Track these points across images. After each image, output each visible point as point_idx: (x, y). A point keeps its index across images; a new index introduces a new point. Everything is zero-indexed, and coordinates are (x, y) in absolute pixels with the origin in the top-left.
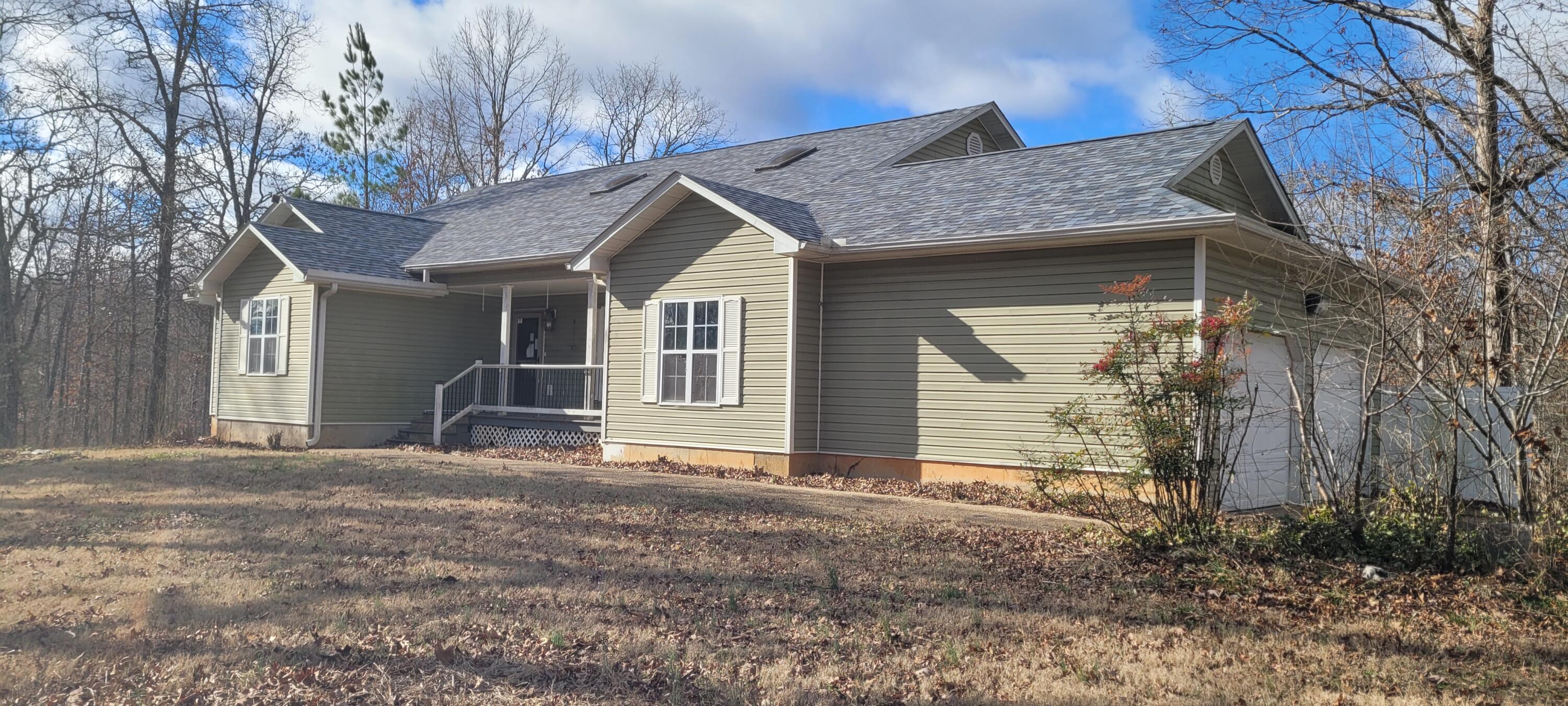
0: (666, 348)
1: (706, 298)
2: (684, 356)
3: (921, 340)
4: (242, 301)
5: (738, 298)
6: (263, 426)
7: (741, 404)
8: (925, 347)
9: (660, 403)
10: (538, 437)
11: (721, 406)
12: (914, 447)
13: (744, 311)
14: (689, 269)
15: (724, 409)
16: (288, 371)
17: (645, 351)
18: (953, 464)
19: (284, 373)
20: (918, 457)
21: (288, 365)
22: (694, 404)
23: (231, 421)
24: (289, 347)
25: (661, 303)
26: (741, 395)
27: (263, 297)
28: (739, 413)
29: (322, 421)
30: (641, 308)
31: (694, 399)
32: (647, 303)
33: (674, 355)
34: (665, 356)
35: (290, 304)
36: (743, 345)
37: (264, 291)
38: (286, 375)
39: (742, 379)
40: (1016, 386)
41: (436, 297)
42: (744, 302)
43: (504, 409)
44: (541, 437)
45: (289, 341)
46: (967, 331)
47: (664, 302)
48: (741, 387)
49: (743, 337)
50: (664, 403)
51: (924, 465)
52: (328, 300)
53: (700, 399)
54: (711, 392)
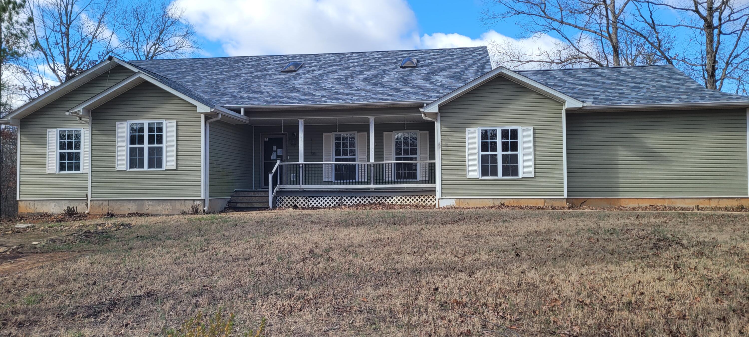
0: (483, 151)
1: (510, 127)
2: (496, 155)
3: (619, 147)
4: (117, 122)
5: (532, 128)
6: (150, 202)
7: (535, 177)
9: (481, 178)
11: (522, 178)
12: (617, 192)
13: (535, 134)
14: (496, 114)
15: (524, 179)
16: (177, 167)
17: (469, 153)
18: (637, 199)
19: (175, 168)
20: (620, 197)
21: (177, 163)
22: (504, 178)
23: (108, 200)
24: (177, 152)
25: (479, 129)
26: (535, 173)
27: (145, 121)
28: (534, 181)
29: (210, 196)
30: (465, 131)
31: (504, 175)
32: (469, 129)
33: (488, 155)
34: (482, 155)
35: (177, 126)
36: (535, 149)
37: (145, 117)
38: (177, 169)
39: (535, 165)
41: (236, 125)
42: (535, 130)
43: (302, 186)
44: (337, 201)
45: (177, 148)
46: (643, 144)
48: (535, 169)
49: (535, 145)
50: (483, 178)
51: (622, 200)
52: (210, 123)
53: (508, 175)
54: (515, 172)
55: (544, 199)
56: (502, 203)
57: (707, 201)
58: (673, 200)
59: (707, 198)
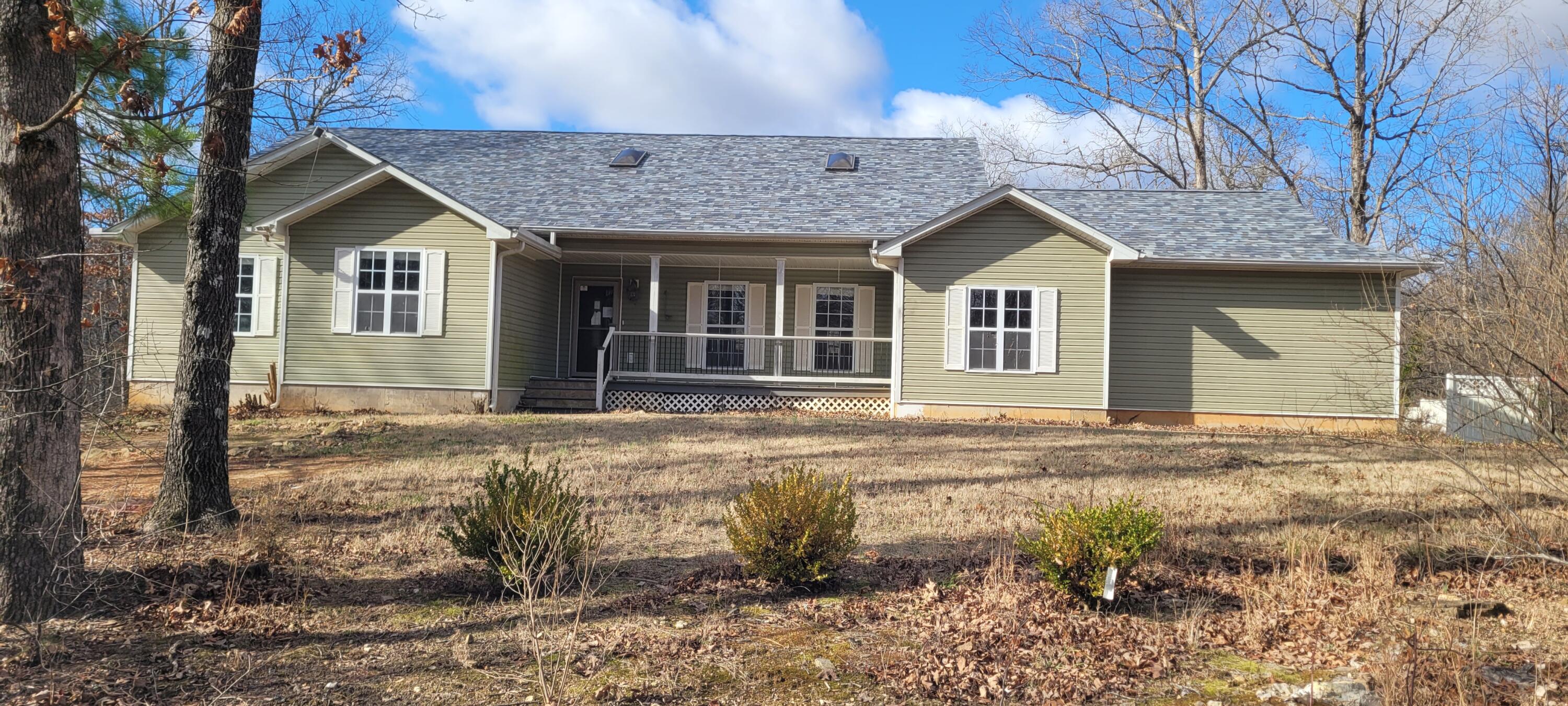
0: (973, 324)
1: (1019, 287)
2: (995, 333)
3: (1195, 328)
4: (337, 250)
5: (1055, 290)
6: (391, 392)
7: (1058, 372)
8: (1199, 336)
9: (968, 370)
10: (710, 402)
11: (1037, 373)
12: (1190, 403)
13: (1059, 300)
14: (999, 263)
15: (1039, 375)
16: (444, 331)
17: (950, 327)
18: (1221, 414)
19: (440, 334)
20: (1193, 410)
21: (444, 325)
22: (1006, 372)
23: (316, 386)
24: (445, 305)
25: (967, 289)
26: (1058, 365)
27: (389, 249)
28: (1055, 379)
29: (499, 386)
30: (944, 291)
31: (1005, 367)
32: (951, 287)
33: (982, 332)
34: (972, 333)
35: (447, 259)
36: (1058, 326)
37: (387, 241)
38: (443, 336)
39: (1058, 352)
40: (1274, 362)
41: (537, 260)
42: (1059, 293)
43: (653, 374)
44: (714, 402)
45: (445, 299)
46: (1233, 324)
47: (970, 288)
48: (1058, 358)
49: (1059, 320)
50: (971, 371)
51: (1196, 416)
52: (505, 258)
53: (1013, 367)
54: (1024, 362)
55: (1071, 409)
56: (1003, 413)
57: (1329, 421)
58: (1276, 418)
59: (1330, 417)
